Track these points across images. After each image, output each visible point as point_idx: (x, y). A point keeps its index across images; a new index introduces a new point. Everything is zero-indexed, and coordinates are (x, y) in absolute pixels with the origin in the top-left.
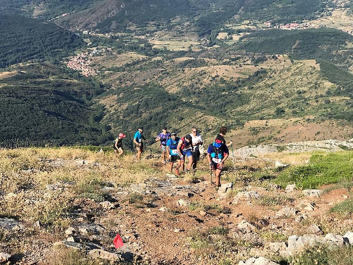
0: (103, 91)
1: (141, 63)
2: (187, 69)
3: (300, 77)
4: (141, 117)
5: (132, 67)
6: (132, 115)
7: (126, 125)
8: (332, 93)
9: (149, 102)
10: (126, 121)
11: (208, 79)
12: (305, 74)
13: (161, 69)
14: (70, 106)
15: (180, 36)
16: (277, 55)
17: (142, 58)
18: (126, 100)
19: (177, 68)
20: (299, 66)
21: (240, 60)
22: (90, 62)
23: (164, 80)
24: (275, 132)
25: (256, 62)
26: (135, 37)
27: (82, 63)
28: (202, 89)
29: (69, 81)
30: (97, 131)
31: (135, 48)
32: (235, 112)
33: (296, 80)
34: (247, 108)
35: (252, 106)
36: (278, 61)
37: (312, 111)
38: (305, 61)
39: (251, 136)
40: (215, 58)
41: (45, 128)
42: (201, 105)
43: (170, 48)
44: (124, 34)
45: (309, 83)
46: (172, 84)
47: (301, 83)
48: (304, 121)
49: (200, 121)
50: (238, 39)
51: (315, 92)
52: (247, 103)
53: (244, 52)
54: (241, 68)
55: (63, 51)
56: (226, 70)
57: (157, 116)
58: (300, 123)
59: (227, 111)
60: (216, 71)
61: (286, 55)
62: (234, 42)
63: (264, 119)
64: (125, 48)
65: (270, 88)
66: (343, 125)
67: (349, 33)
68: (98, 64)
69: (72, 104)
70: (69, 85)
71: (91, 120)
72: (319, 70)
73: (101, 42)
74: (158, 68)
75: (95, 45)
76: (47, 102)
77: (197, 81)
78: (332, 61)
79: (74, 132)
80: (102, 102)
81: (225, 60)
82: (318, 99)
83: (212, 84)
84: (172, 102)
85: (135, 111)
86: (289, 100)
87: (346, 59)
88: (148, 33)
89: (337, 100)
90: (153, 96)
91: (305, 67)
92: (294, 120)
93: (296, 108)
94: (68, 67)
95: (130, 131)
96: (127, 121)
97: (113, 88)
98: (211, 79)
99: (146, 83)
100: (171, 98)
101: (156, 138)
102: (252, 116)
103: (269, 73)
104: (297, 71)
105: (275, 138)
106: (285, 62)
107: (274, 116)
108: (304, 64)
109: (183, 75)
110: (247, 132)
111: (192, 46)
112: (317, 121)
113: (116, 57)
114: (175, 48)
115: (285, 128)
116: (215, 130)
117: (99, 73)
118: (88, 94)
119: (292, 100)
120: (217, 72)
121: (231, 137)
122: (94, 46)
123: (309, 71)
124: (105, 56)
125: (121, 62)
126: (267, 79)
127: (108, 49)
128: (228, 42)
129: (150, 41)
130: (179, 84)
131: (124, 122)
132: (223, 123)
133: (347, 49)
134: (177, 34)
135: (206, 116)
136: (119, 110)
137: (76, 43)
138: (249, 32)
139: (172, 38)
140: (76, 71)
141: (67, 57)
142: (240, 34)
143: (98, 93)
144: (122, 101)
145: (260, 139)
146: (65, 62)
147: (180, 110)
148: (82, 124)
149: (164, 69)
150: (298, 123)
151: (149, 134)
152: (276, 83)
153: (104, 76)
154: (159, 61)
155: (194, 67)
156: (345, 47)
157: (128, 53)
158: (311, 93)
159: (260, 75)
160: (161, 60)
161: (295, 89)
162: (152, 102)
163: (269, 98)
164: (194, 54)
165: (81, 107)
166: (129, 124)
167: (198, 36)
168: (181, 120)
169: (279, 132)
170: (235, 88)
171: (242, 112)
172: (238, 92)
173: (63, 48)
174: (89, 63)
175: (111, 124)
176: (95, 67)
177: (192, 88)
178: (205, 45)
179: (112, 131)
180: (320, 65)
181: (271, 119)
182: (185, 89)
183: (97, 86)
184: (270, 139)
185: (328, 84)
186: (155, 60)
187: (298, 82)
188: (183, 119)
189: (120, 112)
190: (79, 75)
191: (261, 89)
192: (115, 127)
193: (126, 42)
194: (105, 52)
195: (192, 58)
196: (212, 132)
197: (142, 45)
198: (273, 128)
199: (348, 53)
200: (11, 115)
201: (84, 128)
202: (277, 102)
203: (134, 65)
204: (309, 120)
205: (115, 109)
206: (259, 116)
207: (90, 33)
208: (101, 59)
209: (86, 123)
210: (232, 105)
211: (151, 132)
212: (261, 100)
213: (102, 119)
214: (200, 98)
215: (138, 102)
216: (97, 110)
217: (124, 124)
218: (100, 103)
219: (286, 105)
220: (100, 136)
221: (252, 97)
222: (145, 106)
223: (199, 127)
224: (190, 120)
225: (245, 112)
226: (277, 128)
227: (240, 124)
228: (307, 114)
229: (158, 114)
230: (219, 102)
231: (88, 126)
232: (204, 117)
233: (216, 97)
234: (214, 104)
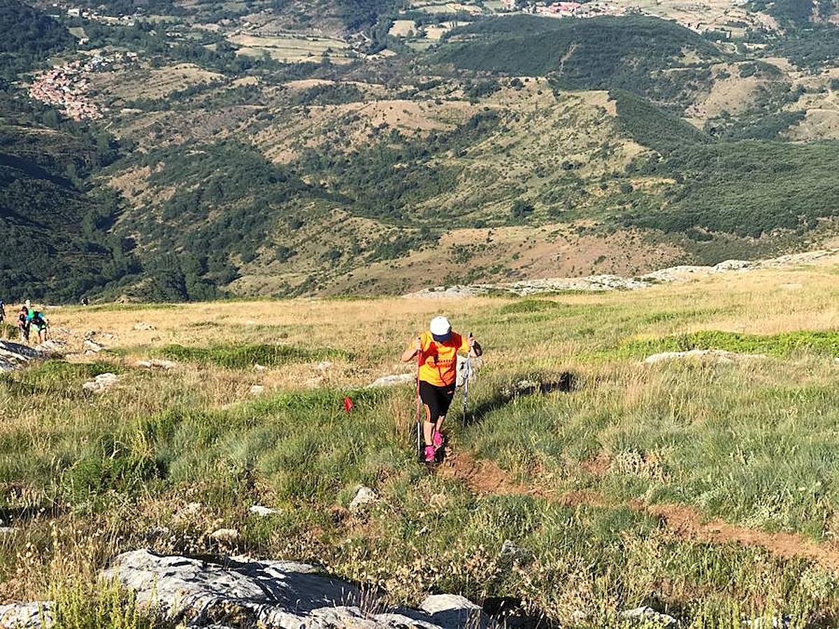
0: (117, 157)
1: (207, 91)
2: (316, 107)
3: (571, 130)
4: (205, 219)
5: (188, 100)
6: (186, 215)
7: (171, 238)
8: (640, 167)
9: (226, 184)
10: (171, 229)
11: (362, 132)
12: (582, 123)
13: (255, 107)
14: (37, 193)
15: (303, 28)
16: (522, 79)
17: (211, 78)
18: (171, 180)
19: (294, 105)
20: (570, 105)
21: (438, 89)
22: (86, 87)
23: (261, 133)
24: (508, 256)
25: (475, 94)
26: (195, 26)
27: (64, 88)
28: (349, 154)
29: (33, 131)
30: (102, 250)
31: (195, 54)
32: (422, 210)
33: (562, 138)
34: (449, 199)
35: (460, 197)
36: (524, 92)
37: (591, 209)
38: (583, 94)
39: (454, 264)
40: (382, 83)
42: (344, 193)
43: (279, 56)
44: (168, 19)
45: (590, 145)
46: (281, 142)
47: (572, 143)
48: (571, 233)
49: (340, 230)
50: (439, 38)
51: (603, 167)
52: (452, 187)
53: (451, 68)
54: (439, 108)
55: (20, 57)
56: (405, 111)
57: (241, 218)
58: (562, 235)
59: (404, 208)
60: (381, 113)
61: (544, 79)
62: (429, 45)
63: (486, 227)
64: (170, 53)
65: (504, 156)
66: (655, 242)
67: (693, 28)
68: (105, 90)
69: (40, 187)
70: (33, 140)
71: (88, 226)
72: (615, 115)
73: (113, 37)
74: (248, 104)
75: (96, 44)
77: (338, 136)
78: (649, 93)
79: (45, 252)
80: (115, 182)
81: (404, 88)
82: (607, 183)
83: (372, 145)
84: (278, 185)
85: (192, 206)
86: (545, 184)
87: (680, 89)
88: (226, 18)
89: (647, 184)
90: (234, 172)
91: (584, 107)
92: (550, 228)
93: (558, 202)
94: (31, 96)
95: (180, 253)
96: (174, 228)
97: (141, 149)
98: (371, 132)
99: (219, 140)
100: (276, 176)
101: (239, 268)
102: (461, 218)
103: (504, 121)
104: (567, 116)
105: (506, 270)
106: (540, 96)
107: (508, 220)
108: (582, 101)
109: (307, 122)
110: (446, 256)
111: (330, 50)
112: (600, 233)
113: (148, 76)
114: (292, 56)
115: (530, 247)
116: (374, 251)
117: (109, 112)
118: (80, 163)
119: (551, 183)
120: (384, 115)
121: (410, 266)
122: (95, 47)
123: (592, 118)
124: (123, 72)
125: (160, 88)
126: (498, 134)
127: (128, 54)
128: (416, 44)
129: (231, 38)
130: (297, 143)
131: (165, 230)
132: (392, 234)
133: (683, 66)
134: (295, 21)
135: (354, 219)
136: (155, 203)
137: (51, 37)
138: (465, 21)
139: (285, 32)
140: (50, 107)
141: (29, 71)
142: (444, 24)
143: (105, 162)
144: (161, 180)
145: (474, 270)
146: (25, 85)
147: (295, 204)
148: (65, 233)
149: (262, 107)
150: (559, 236)
151: (224, 258)
152: (518, 143)
153: (119, 120)
154: (251, 88)
155: (332, 103)
156: (680, 61)
157: (178, 66)
158: (594, 167)
159: (482, 124)
160: (256, 84)
161: (559, 158)
162: (232, 186)
163: (500, 178)
164: (335, 71)
165: (62, 194)
166: (178, 235)
167: (345, 27)
168: (298, 228)
169: (516, 257)
170: (425, 153)
171: (437, 210)
172: (431, 164)
173: (18, 48)
174: (83, 88)
175: (136, 236)
176: (97, 97)
177: (325, 154)
178: (363, 49)
179: (137, 252)
180: (617, 104)
181: (500, 226)
182: (310, 155)
183: (103, 144)
184: (496, 271)
185: (632, 149)
186: (241, 86)
187: (566, 142)
188: (301, 224)
189: (157, 207)
190: (59, 116)
191: (482, 156)
192: (144, 242)
193: (173, 39)
194: (122, 62)
195: (329, 82)
196: (367, 254)
197: (212, 47)
198: (502, 247)
199: (685, 76)
201: (71, 245)
202: (517, 188)
203: (191, 94)
204: (582, 229)
205: (144, 201)
206: (475, 219)
207: (85, 14)
208: (113, 78)
209: (75, 232)
210: (416, 194)
211: (227, 254)
212: (482, 182)
213: (115, 222)
214: (342, 177)
215: (198, 185)
216: (101, 201)
217: (167, 235)
218: (109, 185)
219: (538, 194)
220: (108, 262)
221: (463, 175)
222: (215, 195)
223: (338, 243)
224: (319, 228)
225: (445, 211)
226: (511, 247)
227: (430, 237)
228: (579, 217)
229: (244, 214)
230: (386, 186)
231: (81, 239)
232: (349, 221)
233: (379, 174)
234: (376, 190)
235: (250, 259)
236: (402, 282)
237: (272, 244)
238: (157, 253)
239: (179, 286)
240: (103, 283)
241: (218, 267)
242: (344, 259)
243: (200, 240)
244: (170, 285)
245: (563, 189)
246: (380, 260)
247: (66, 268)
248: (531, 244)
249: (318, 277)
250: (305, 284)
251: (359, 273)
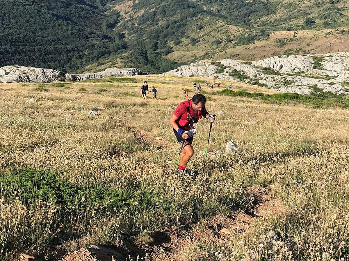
4: (157, 24)
6: (148, 23)
7: (141, 33)
9: (167, 9)
10: (141, 29)
14: (82, 11)
18: (142, 7)
24: (305, 44)
30: (110, 38)
32: (259, 22)
34: (273, 18)
35: (278, 16)
37: (345, 22)
39: (277, 48)
41: (53, 33)
42: (223, 14)
48: (337, 33)
49: (221, 31)
52: (274, 12)
57: (174, 24)
58: (332, 34)
59: (251, 22)
63: (292, 30)
69: (84, 8)
71: (104, 27)
76: (57, 5)
79: (84, 38)
80: (117, 8)
84: (192, 9)
85: (151, 18)
86: (320, 11)
90: (171, 2)
92: (326, 31)
93: (328, 18)
95: (145, 40)
96: (143, 29)
100: (191, 5)
101: (172, 48)
102: (278, 27)
105: (303, 51)
107: (303, 27)
110: (273, 44)
115: (316, 40)
116: (237, 41)
119: (323, 10)
121: (255, 48)
131: (139, 29)
132: (246, 33)
135: (227, 25)
136: (134, 17)
144: (138, 7)
145: (287, 51)
147: (199, 18)
148: (94, 30)
151: (166, 43)
162: (170, 9)
163: (298, 8)
165: (94, 12)
166: (145, 32)
168: (201, 29)
169: (308, 45)
171: (267, 23)
175: (126, 32)
179: (126, 39)
181: (299, 30)
184: (298, 51)
188: (202, 28)
189: (136, 19)
192: (129, 35)
196: (233, 42)
198: (302, 40)
200: (16, 18)
201: (96, 35)
202: (306, 12)
204: (343, 31)
205: (130, 16)
206: (286, 27)
209: (98, 30)
210: (257, 15)
211: (167, 41)
212: (289, 9)
213: (116, 26)
214: (221, 6)
215: (155, 9)
216: (111, 16)
217: (139, 32)
218: (115, 9)
219: (317, 15)
220: (112, 43)
221: (280, 6)
222: (162, 13)
223: (220, 36)
224: (211, 29)
225: (271, 23)
226: (306, 40)
227: (265, 34)
228: (340, 26)
229: (176, 22)
230: (242, 11)
231: (101, 33)
232: (225, 26)
233: (239, 6)
234: (237, 13)
235: (178, 43)
236: (251, 56)
237: (188, 37)
238: (135, 40)
239: (144, 55)
240: (110, 53)
241: (162, 47)
242: (223, 44)
243: (154, 35)
244: (140, 54)
245: (330, 13)
246: (240, 45)
247: (93, 46)
248: (316, 38)
249: (210, 53)
250: (204, 55)
251: (229, 51)
